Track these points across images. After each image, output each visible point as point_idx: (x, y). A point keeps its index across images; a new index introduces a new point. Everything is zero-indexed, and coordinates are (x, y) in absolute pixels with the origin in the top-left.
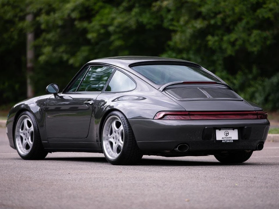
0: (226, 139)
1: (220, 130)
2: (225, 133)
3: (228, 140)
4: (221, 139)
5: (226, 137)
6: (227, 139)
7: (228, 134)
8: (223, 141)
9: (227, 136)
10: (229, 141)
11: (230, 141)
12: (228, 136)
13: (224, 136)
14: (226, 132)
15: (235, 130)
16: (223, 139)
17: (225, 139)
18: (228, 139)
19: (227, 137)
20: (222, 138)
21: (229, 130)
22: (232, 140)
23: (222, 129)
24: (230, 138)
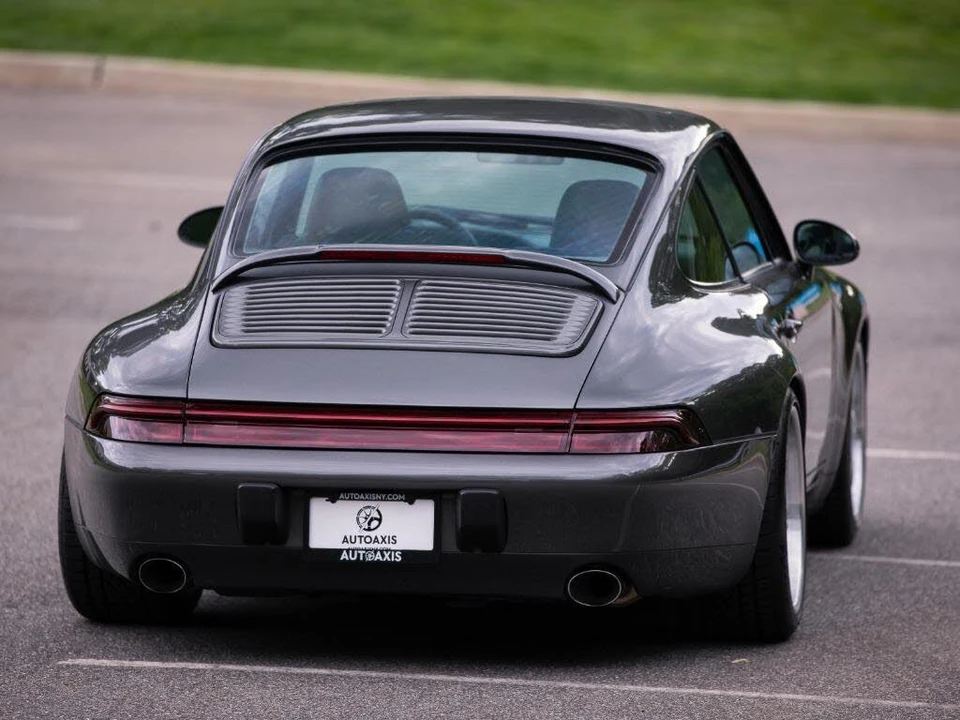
0: (364, 545)
1: (333, 501)
2: (363, 514)
3: (376, 551)
4: (339, 545)
5: (365, 533)
6: (367, 546)
7: (375, 524)
8: (344, 556)
9: (369, 529)
10: (378, 557)
11: (387, 555)
12: (378, 533)
13: (354, 530)
14: (368, 511)
15: (417, 502)
16: (346, 546)
17: (357, 545)
18: (376, 546)
19: (373, 534)
20: (345, 540)
21: (382, 500)
22: (395, 551)
23: (342, 496)
24: (387, 540)
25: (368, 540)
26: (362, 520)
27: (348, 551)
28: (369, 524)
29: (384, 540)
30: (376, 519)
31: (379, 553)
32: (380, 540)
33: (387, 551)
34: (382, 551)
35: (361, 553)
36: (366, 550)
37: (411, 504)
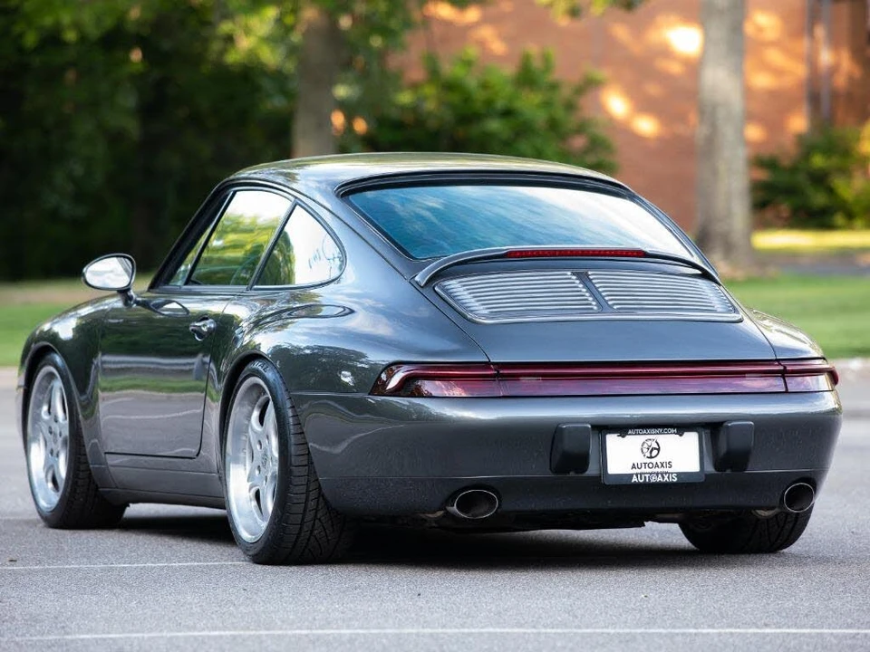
0: (648, 470)
1: (623, 437)
2: (646, 446)
3: (657, 474)
4: (627, 470)
5: (648, 461)
6: (650, 471)
7: (655, 452)
8: (634, 479)
9: (651, 457)
10: (659, 479)
11: (666, 477)
12: (658, 460)
13: (640, 459)
14: (649, 443)
15: (686, 434)
16: (634, 471)
17: (643, 470)
18: (657, 470)
19: (653, 461)
20: (634, 467)
21: (660, 434)
22: (672, 473)
23: (630, 432)
24: (665, 465)
25: (651, 465)
26: (645, 450)
27: (637, 475)
28: (651, 452)
29: (662, 465)
30: (655, 449)
31: (660, 476)
32: (660, 465)
33: (666, 473)
34: (662, 474)
35: (647, 476)
36: (651, 474)
37: (681, 435)
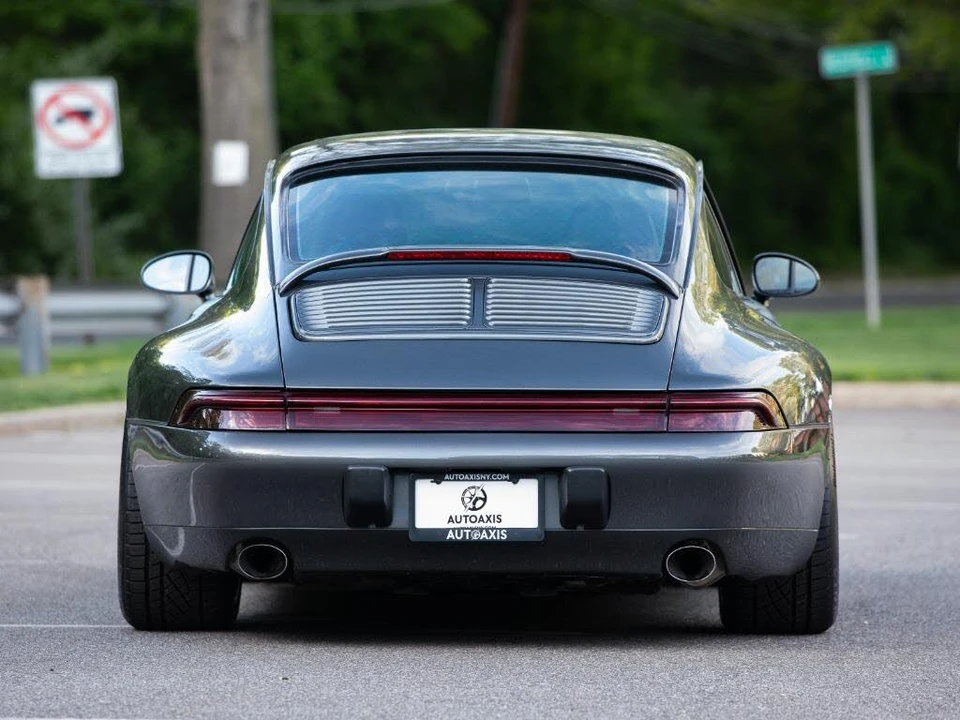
0: (469, 525)
1: (438, 483)
2: (468, 495)
3: (481, 530)
4: (443, 524)
5: (471, 513)
6: (472, 525)
8: (450, 535)
9: (474, 509)
10: (484, 536)
11: (492, 534)
12: (484, 512)
13: (459, 510)
14: (472, 491)
15: (521, 481)
16: (451, 525)
17: (463, 524)
18: (482, 525)
19: (478, 513)
20: (451, 520)
21: (486, 480)
22: (501, 529)
23: (447, 477)
24: (492, 519)
25: (473, 519)
26: (467, 500)
27: (454, 530)
28: (474, 503)
29: (489, 519)
30: (481, 498)
31: (484, 532)
32: (485, 519)
33: (492, 529)
34: (487, 530)
35: (467, 531)
36: (472, 529)
37: (515, 483)
